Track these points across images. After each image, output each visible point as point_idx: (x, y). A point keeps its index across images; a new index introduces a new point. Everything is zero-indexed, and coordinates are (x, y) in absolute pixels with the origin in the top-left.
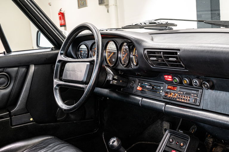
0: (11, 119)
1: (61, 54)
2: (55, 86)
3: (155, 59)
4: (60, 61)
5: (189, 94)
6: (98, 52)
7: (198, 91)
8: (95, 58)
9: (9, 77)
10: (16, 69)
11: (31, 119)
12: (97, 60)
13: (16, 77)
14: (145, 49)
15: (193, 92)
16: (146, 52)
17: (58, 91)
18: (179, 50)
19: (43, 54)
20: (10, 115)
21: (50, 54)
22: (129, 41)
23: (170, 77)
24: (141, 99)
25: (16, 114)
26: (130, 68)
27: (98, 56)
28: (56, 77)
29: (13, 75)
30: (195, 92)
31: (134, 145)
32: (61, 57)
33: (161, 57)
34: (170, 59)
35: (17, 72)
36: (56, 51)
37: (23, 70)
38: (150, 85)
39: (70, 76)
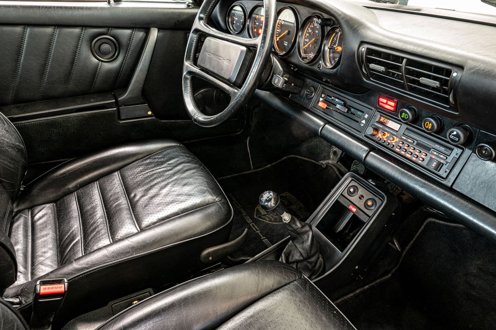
0: (118, 110)
1: (201, 19)
2: (185, 73)
3: (382, 68)
4: (197, 31)
5: (428, 149)
6: (265, 32)
7: (452, 150)
8: (258, 41)
9: (117, 45)
10: (128, 32)
11: (150, 113)
12: (262, 47)
13: (128, 45)
14: (362, 43)
15: (437, 146)
16: (363, 49)
17: (189, 82)
18: (461, 67)
19: (173, 13)
20: (117, 104)
21: (183, 14)
22: (326, 16)
23: (393, 104)
24: (322, 123)
25: (126, 103)
26: (315, 68)
27: (264, 38)
28: (188, 59)
29: (124, 40)
30: (442, 149)
31: (285, 158)
32: (199, 24)
33: (398, 68)
34: (423, 80)
35: (130, 38)
36: (194, 11)
37: (140, 34)
38: (345, 105)
39: (210, 63)
